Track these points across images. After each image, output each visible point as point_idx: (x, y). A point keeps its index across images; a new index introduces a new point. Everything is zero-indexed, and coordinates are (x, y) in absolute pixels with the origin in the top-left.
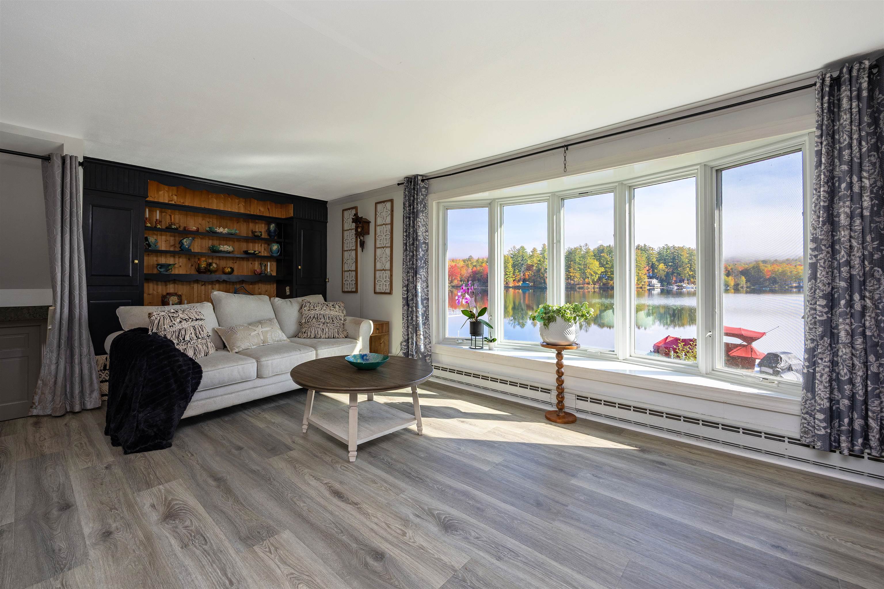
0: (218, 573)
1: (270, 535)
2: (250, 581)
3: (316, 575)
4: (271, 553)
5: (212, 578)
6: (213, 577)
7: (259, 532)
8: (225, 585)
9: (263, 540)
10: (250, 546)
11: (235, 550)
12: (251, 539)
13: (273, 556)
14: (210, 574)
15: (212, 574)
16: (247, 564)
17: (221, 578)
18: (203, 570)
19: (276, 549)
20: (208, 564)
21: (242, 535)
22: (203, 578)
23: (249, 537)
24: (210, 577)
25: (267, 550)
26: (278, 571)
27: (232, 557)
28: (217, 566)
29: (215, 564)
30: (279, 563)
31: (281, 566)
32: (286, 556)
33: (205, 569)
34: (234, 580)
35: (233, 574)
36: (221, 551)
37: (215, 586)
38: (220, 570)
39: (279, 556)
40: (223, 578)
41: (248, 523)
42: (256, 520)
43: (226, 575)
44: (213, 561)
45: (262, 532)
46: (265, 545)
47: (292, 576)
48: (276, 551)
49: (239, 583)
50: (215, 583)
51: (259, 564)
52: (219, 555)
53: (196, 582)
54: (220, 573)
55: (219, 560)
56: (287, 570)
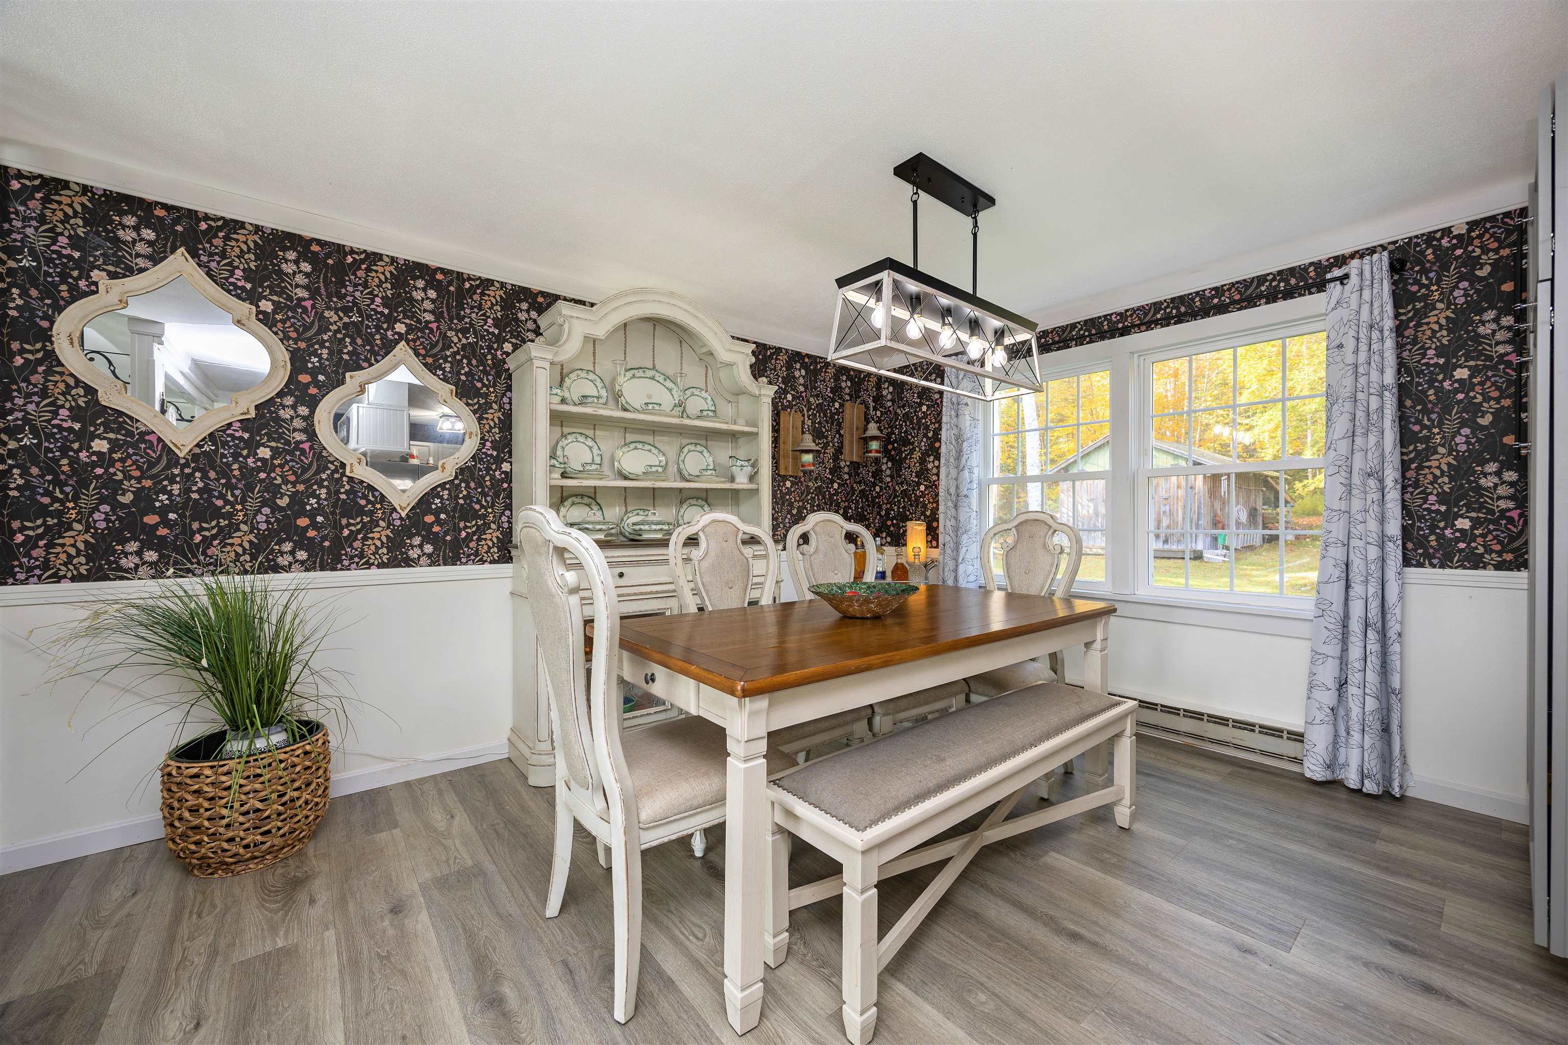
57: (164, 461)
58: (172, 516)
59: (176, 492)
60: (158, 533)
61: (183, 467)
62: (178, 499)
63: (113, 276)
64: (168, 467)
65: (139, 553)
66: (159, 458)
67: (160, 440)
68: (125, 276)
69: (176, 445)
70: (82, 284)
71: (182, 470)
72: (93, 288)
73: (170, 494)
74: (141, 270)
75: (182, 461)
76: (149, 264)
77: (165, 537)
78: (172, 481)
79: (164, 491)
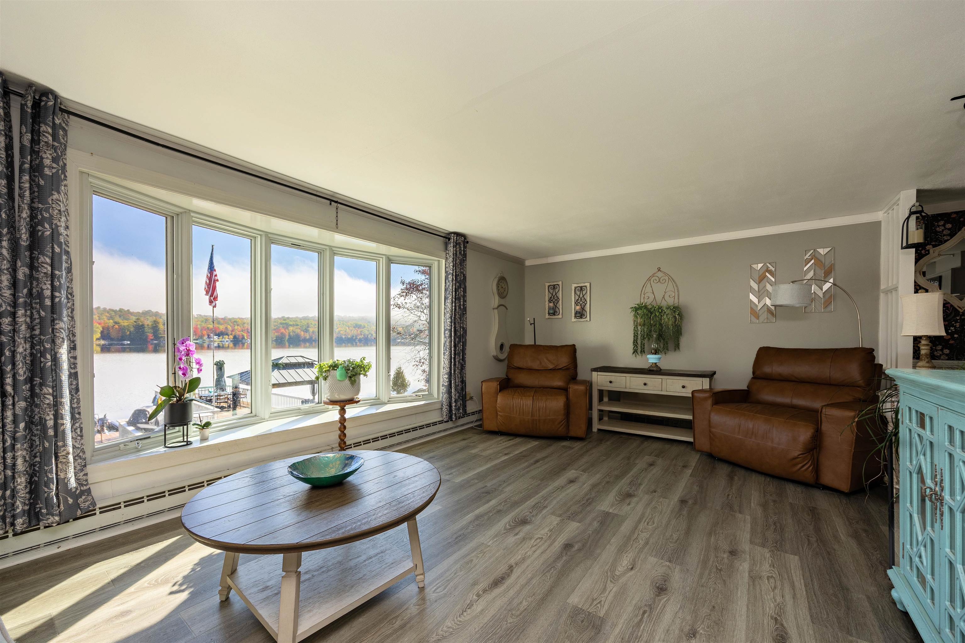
0: (644, 627)
1: (581, 611)
2: (634, 602)
3: (604, 570)
4: (600, 602)
5: (651, 627)
6: (649, 628)
7: (582, 621)
8: (649, 615)
9: (590, 613)
10: (603, 620)
11: (614, 629)
12: (593, 623)
13: (603, 599)
14: (649, 632)
15: (648, 630)
16: (622, 612)
17: (646, 622)
18: (650, 640)
19: (593, 600)
20: (642, 640)
21: (593, 633)
22: (656, 634)
23: (593, 626)
24: (651, 630)
25: (599, 605)
26: (614, 589)
27: (622, 627)
28: (638, 631)
29: (638, 635)
30: (607, 592)
31: (608, 590)
32: (597, 591)
33: (647, 639)
34: (641, 612)
35: (637, 616)
36: (622, 639)
37: (654, 622)
38: (639, 629)
39: (600, 594)
40: (645, 620)
41: (575, 638)
42: (566, 633)
43: (641, 620)
44: (636, 639)
45: (581, 618)
46: (595, 609)
47: (613, 581)
48: (596, 599)
49: (641, 607)
50: (653, 622)
51: (616, 604)
52: (627, 638)
53: (663, 636)
54: (643, 625)
55: (632, 634)
56: (610, 585)
57: (953, 314)
58: (956, 336)
59: (958, 326)
60: (950, 342)
61: (961, 316)
62: (959, 329)
63: (934, 246)
64: (955, 316)
65: (942, 350)
66: (951, 313)
67: (952, 306)
68: (939, 245)
69: (959, 307)
70: (923, 252)
71: (961, 317)
72: (927, 252)
73: (955, 327)
74: (946, 241)
75: (961, 314)
76: (949, 238)
77: (952, 344)
78: (956, 322)
79: (953, 326)
